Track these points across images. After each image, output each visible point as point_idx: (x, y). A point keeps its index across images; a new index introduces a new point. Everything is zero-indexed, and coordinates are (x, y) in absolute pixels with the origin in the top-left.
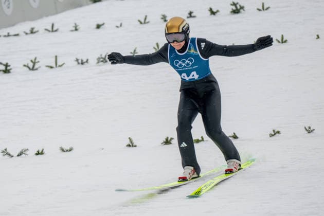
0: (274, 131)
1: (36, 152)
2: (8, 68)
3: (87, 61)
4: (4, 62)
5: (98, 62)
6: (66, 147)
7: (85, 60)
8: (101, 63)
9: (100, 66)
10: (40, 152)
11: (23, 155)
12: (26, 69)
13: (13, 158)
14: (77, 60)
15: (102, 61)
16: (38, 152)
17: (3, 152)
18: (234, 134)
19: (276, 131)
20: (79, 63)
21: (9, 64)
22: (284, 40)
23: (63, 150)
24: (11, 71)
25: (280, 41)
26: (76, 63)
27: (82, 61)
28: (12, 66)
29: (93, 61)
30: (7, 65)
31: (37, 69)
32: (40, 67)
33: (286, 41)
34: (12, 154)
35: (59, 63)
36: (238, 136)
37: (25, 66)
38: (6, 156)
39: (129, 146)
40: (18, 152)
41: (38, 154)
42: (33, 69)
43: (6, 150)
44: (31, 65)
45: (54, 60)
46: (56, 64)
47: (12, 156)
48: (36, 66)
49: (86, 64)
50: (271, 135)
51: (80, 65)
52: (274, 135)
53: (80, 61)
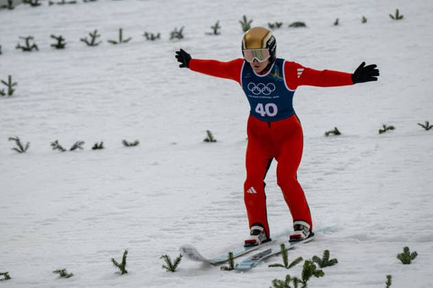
0: (384, 126)
1: (93, 146)
2: (62, 42)
3: (158, 36)
4: (57, 35)
5: (172, 38)
6: (130, 141)
7: (155, 35)
8: (176, 39)
9: (174, 42)
10: (99, 145)
11: (78, 149)
12: (84, 44)
13: (65, 152)
14: (146, 35)
15: (177, 37)
16: (96, 145)
17: (53, 145)
18: (336, 128)
19: (387, 126)
20: (148, 38)
21: (64, 37)
22: (400, 15)
23: (126, 144)
24: (66, 46)
25: (395, 16)
26: (145, 38)
27: (152, 35)
28: (67, 39)
29: (165, 36)
30: (60, 39)
31: (97, 45)
32: (101, 42)
33: (401, 17)
34: (64, 147)
35: (124, 38)
36: (340, 131)
37: (82, 40)
38: (57, 150)
39: (207, 140)
40: (72, 145)
41: (96, 147)
42: (92, 44)
43: (57, 142)
44: (90, 39)
45: (117, 33)
46: (121, 40)
47: (64, 150)
48: (97, 41)
49: (157, 40)
50: (381, 132)
51: (150, 42)
52: (385, 131)
53: (150, 36)
